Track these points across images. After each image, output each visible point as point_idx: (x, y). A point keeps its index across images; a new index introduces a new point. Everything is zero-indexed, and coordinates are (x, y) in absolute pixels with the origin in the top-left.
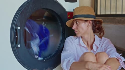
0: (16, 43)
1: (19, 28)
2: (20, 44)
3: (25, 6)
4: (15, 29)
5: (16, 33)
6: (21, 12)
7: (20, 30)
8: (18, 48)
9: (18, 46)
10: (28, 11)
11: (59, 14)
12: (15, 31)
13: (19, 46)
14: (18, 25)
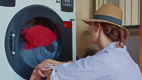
0: (11, 50)
1: (14, 35)
2: (14, 51)
3: (21, 14)
5: (11, 40)
6: (17, 20)
7: (14, 37)
8: (12, 55)
10: (24, 18)
11: (55, 23)
12: (10, 38)
13: (14, 53)
14: (13, 32)
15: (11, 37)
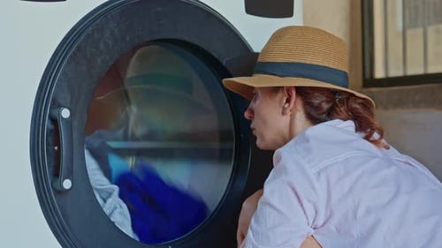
0: (56, 174)
1: (65, 113)
2: (70, 175)
3: (91, 28)
4: (50, 116)
5: (55, 133)
6: (74, 53)
7: (69, 121)
8: (61, 192)
9: (61, 186)
10: (102, 46)
11: (224, 63)
12: (51, 127)
13: (67, 184)
14: (61, 101)
15: (54, 121)
